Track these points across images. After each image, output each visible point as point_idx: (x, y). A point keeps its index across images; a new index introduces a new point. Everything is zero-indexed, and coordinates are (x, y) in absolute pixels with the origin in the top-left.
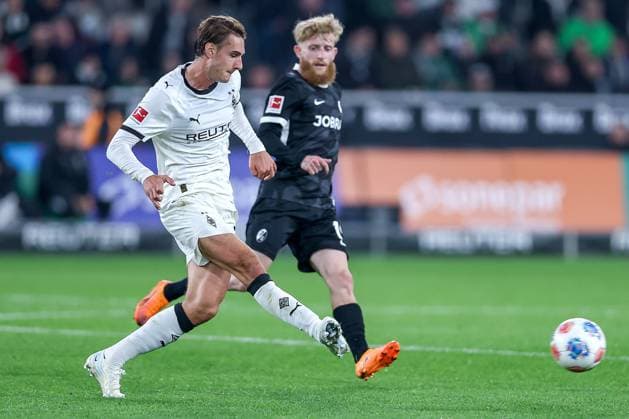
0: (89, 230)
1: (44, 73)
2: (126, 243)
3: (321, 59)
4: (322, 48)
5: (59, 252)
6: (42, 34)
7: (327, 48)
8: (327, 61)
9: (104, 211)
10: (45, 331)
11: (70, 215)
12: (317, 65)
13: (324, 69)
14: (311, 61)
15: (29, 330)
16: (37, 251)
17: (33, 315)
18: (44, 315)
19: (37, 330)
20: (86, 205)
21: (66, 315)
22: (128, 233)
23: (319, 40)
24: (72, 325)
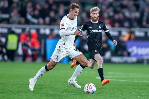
0: (126, 59)
1: (117, 25)
2: (134, 61)
3: (95, 16)
4: (95, 14)
5: (119, 63)
6: (117, 17)
7: (96, 14)
8: (96, 17)
9: (129, 54)
10: (116, 80)
11: (122, 55)
12: (94, 17)
13: (96, 18)
14: (93, 17)
15: (113, 80)
16: (114, 63)
17: (113, 77)
18: (116, 77)
19: (114, 80)
20: (125, 53)
21: (121, 77)
22: (134, 59)
23: (94, 12)
24: (122, 79)
